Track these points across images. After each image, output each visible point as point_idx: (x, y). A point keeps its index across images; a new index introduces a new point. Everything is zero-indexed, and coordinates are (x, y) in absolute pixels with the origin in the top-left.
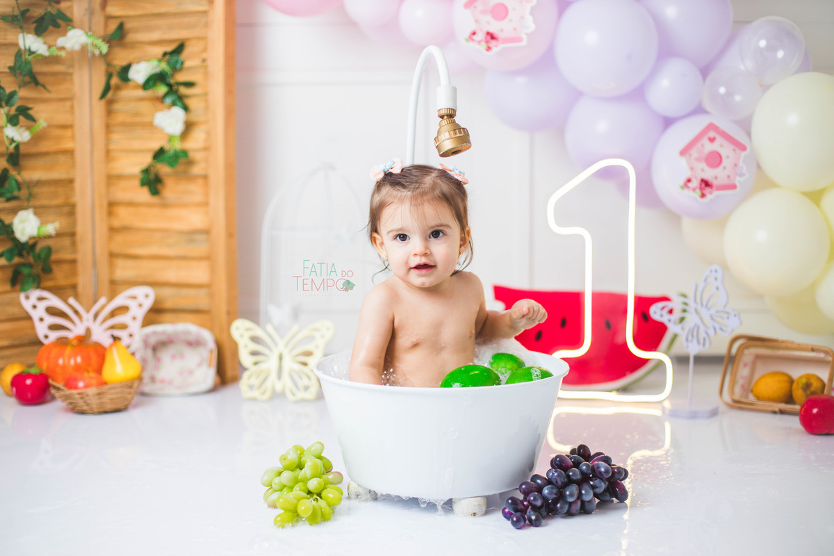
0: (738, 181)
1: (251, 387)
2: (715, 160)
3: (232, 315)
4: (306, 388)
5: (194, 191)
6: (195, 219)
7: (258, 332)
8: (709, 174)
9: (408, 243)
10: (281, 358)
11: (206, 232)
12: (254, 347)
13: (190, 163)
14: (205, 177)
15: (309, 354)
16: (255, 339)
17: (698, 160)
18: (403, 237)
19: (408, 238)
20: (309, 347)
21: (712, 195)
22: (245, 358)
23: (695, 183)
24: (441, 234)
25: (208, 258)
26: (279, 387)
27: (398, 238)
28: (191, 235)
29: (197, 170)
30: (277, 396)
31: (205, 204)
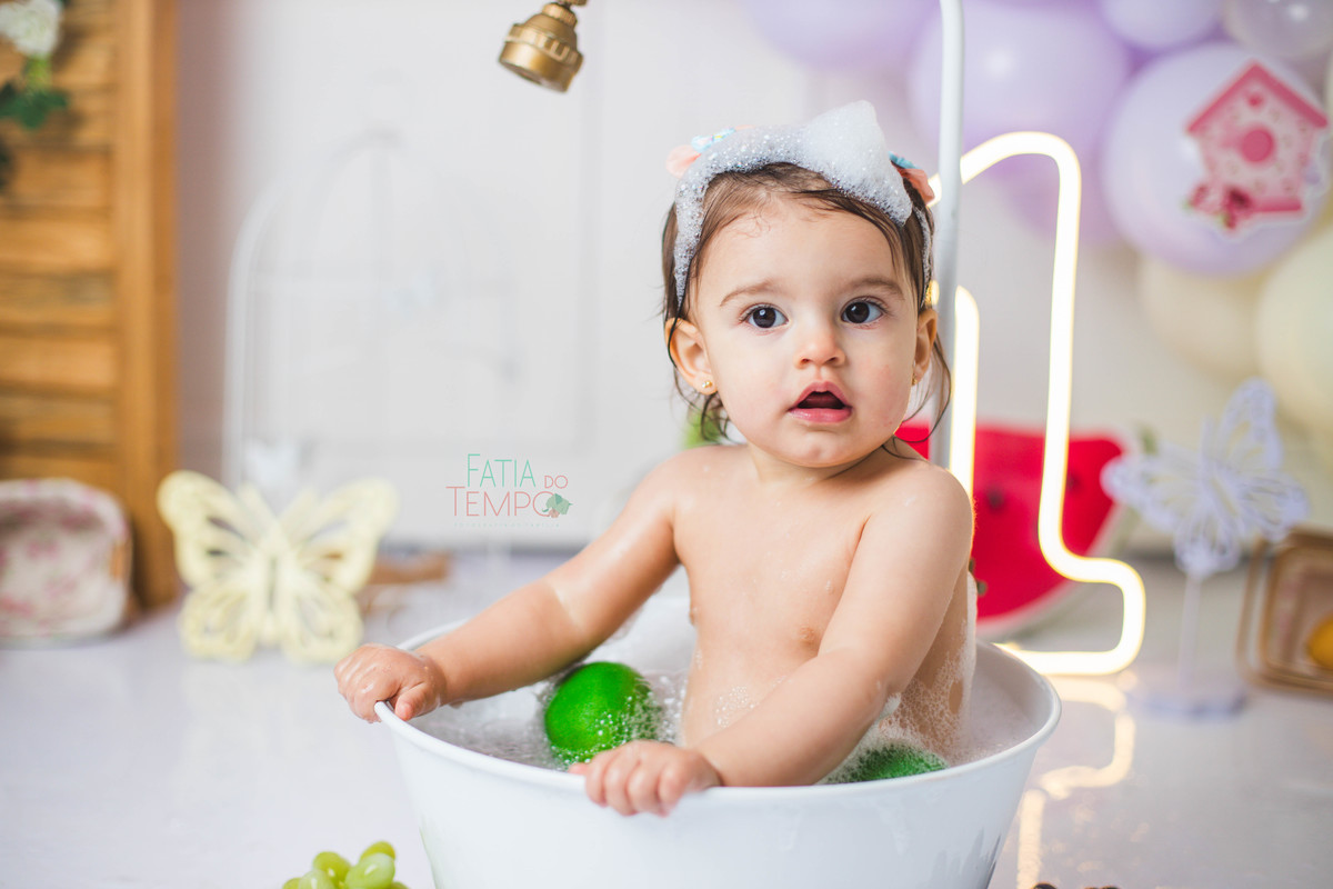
0: (1308, 195)
1: (207, 630)
2: (1258, 146)
3: (167, 461)
4: (331, 635)
5: (84, 185)
6: (81, 246)
7: (224, 505)
8: (1246, 176)
9: (782, 332)
10: (274, 564)
11: (107, 276)
12: (212, 537)
13: (73, 120)
14: (106, 154)
15: (335, 556)
16: (217, 522)
17: (1226, 144)
18: (765, 317)
19: (779, 318)
20: (338, 541)
21: (1250, 226)
22: (192, 562)
23: (1216, 197)
24: (873, 312)
25: (114, 333)
26: (269, 629)
27: (752, 320)
28: (74, 282)
29: (90, 135)
30: (264, 650)
31: (104, 214)
